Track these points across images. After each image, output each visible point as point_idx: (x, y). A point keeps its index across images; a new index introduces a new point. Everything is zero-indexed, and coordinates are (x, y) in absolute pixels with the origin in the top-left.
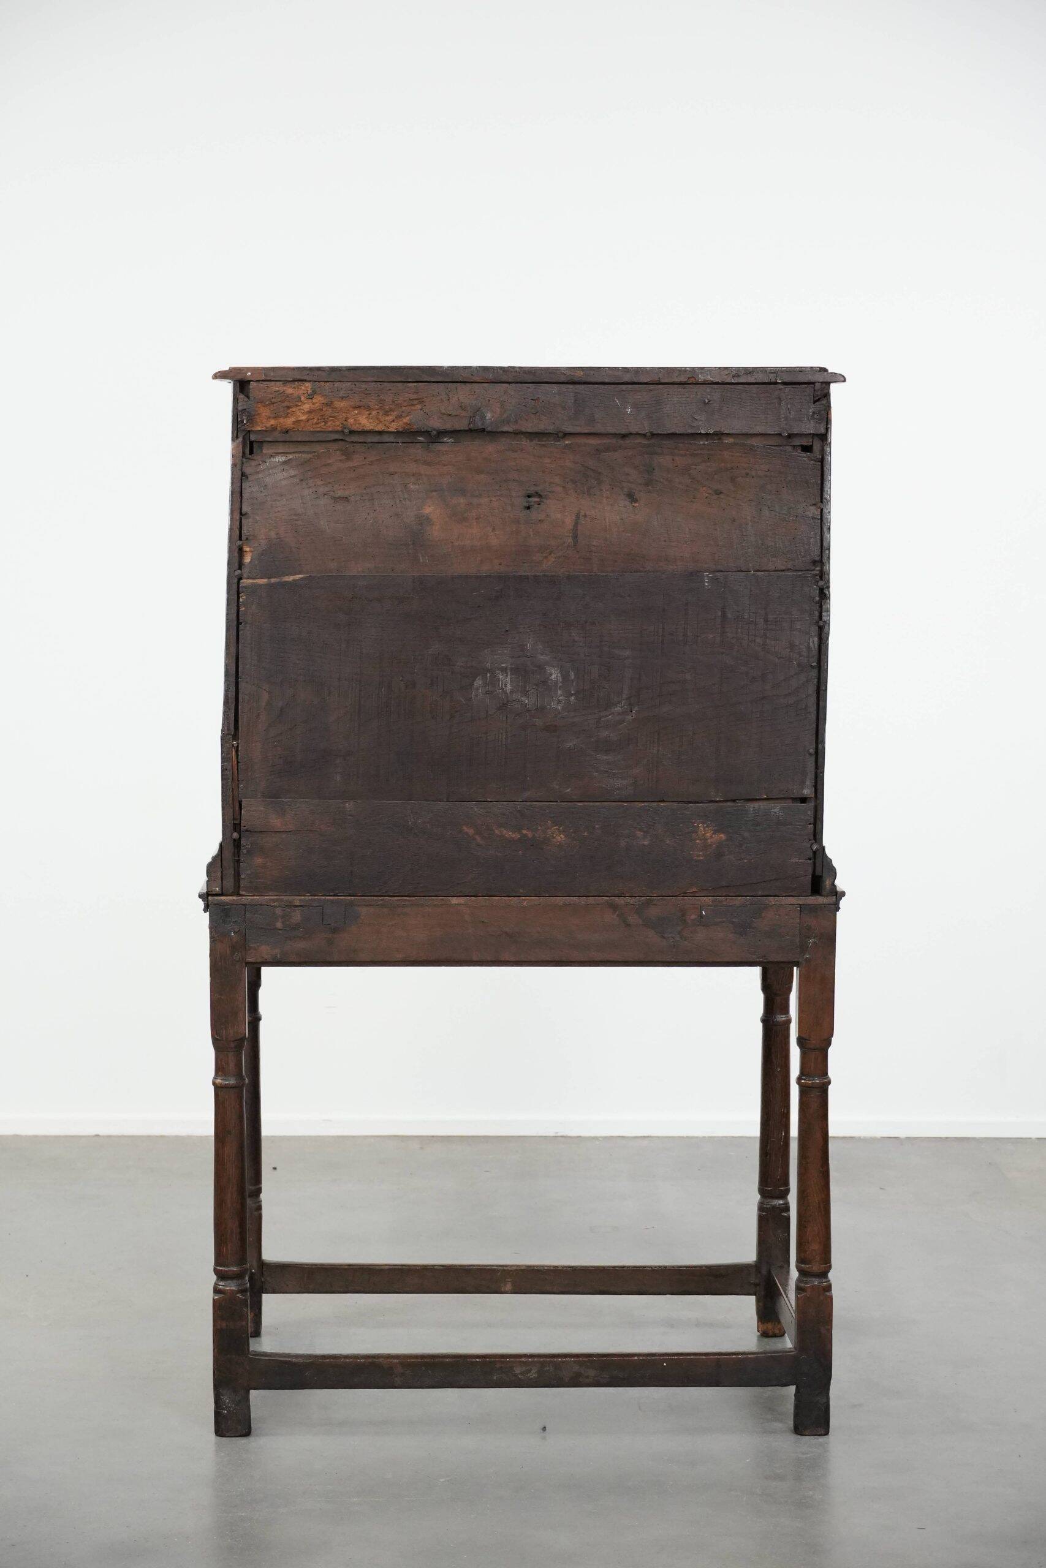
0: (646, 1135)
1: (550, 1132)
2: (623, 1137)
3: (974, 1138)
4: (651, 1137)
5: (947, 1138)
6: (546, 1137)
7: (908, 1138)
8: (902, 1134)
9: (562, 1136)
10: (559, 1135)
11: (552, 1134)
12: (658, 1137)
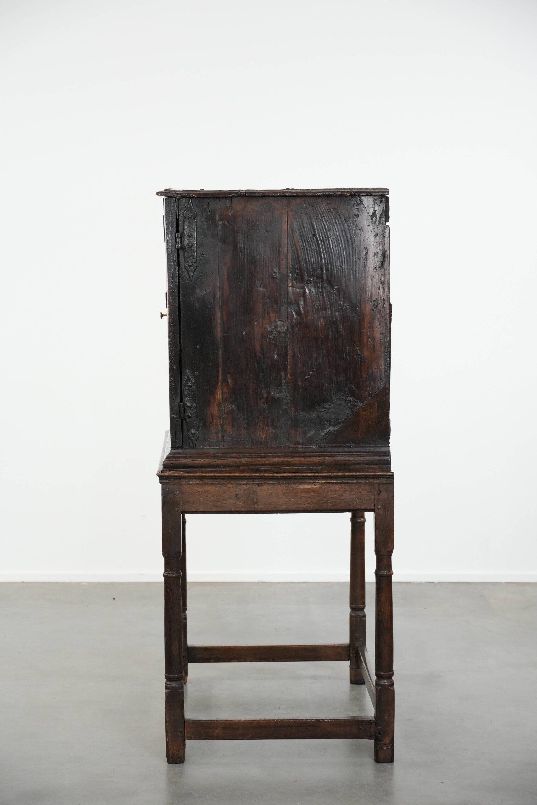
0: (304, 581)
4: (307, 582)
7: (439, 583)
8: (436, 580)
9: (262, 582)
10: (261, 581)
11: (256, 581)
12: (311, 582)
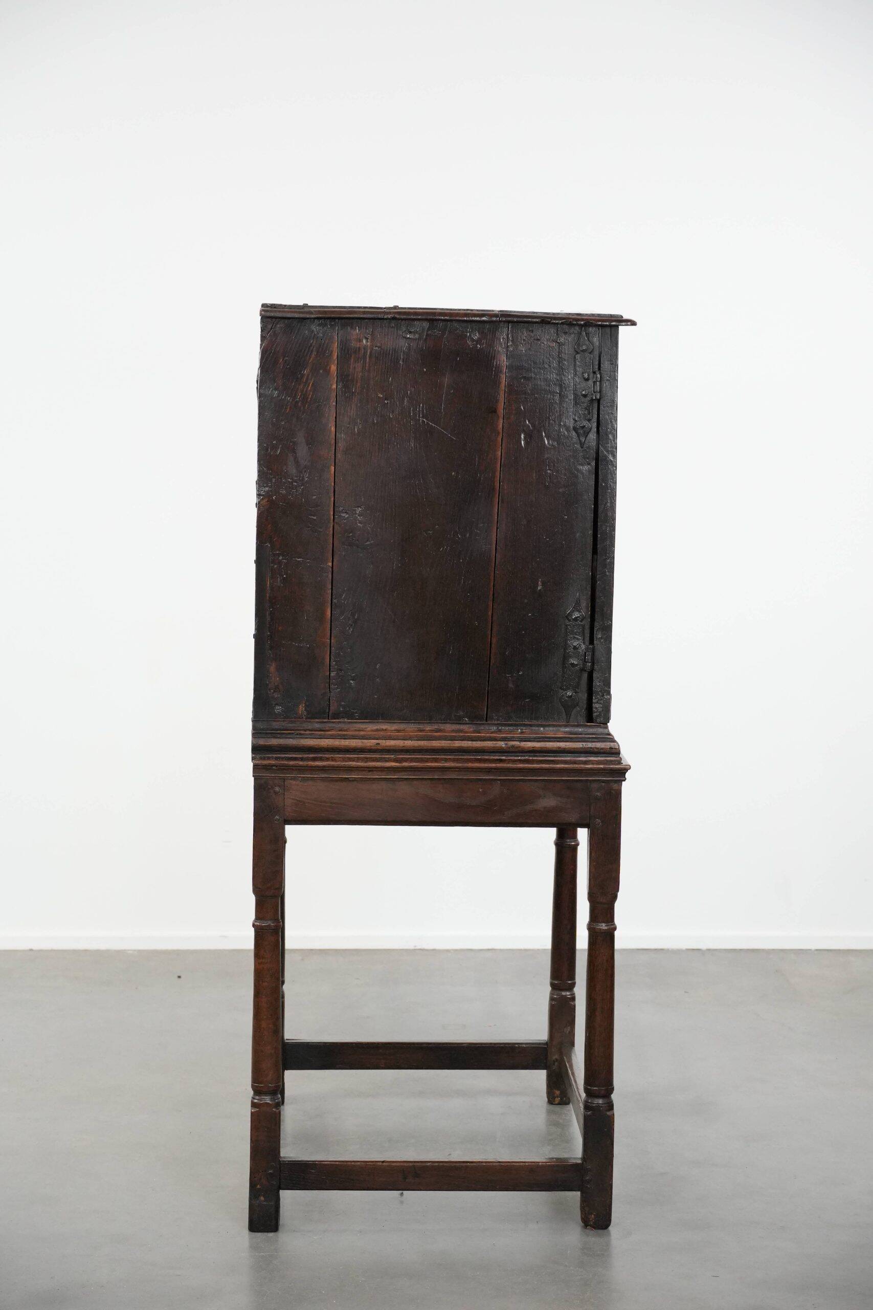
1: (410, 946)
2: (471, 950)
3: (763, 950)
5: (741, 950)
6: (406, 950)
